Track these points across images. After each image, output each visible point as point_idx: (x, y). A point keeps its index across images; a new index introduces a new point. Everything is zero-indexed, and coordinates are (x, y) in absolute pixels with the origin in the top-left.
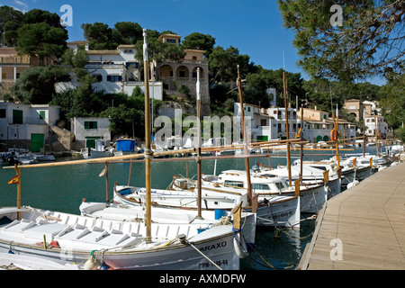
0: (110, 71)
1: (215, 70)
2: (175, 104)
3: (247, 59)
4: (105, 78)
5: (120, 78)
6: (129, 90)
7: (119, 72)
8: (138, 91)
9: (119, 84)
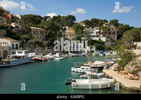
0: (93, 34)
1: (119, 32)
2: (109, 42)
3: (128, 26)
4: (92, 36)
5: (95, 36)
6: (97, 39)
7: (95, 35)
8: (100, 39)
9: (95, 37)
